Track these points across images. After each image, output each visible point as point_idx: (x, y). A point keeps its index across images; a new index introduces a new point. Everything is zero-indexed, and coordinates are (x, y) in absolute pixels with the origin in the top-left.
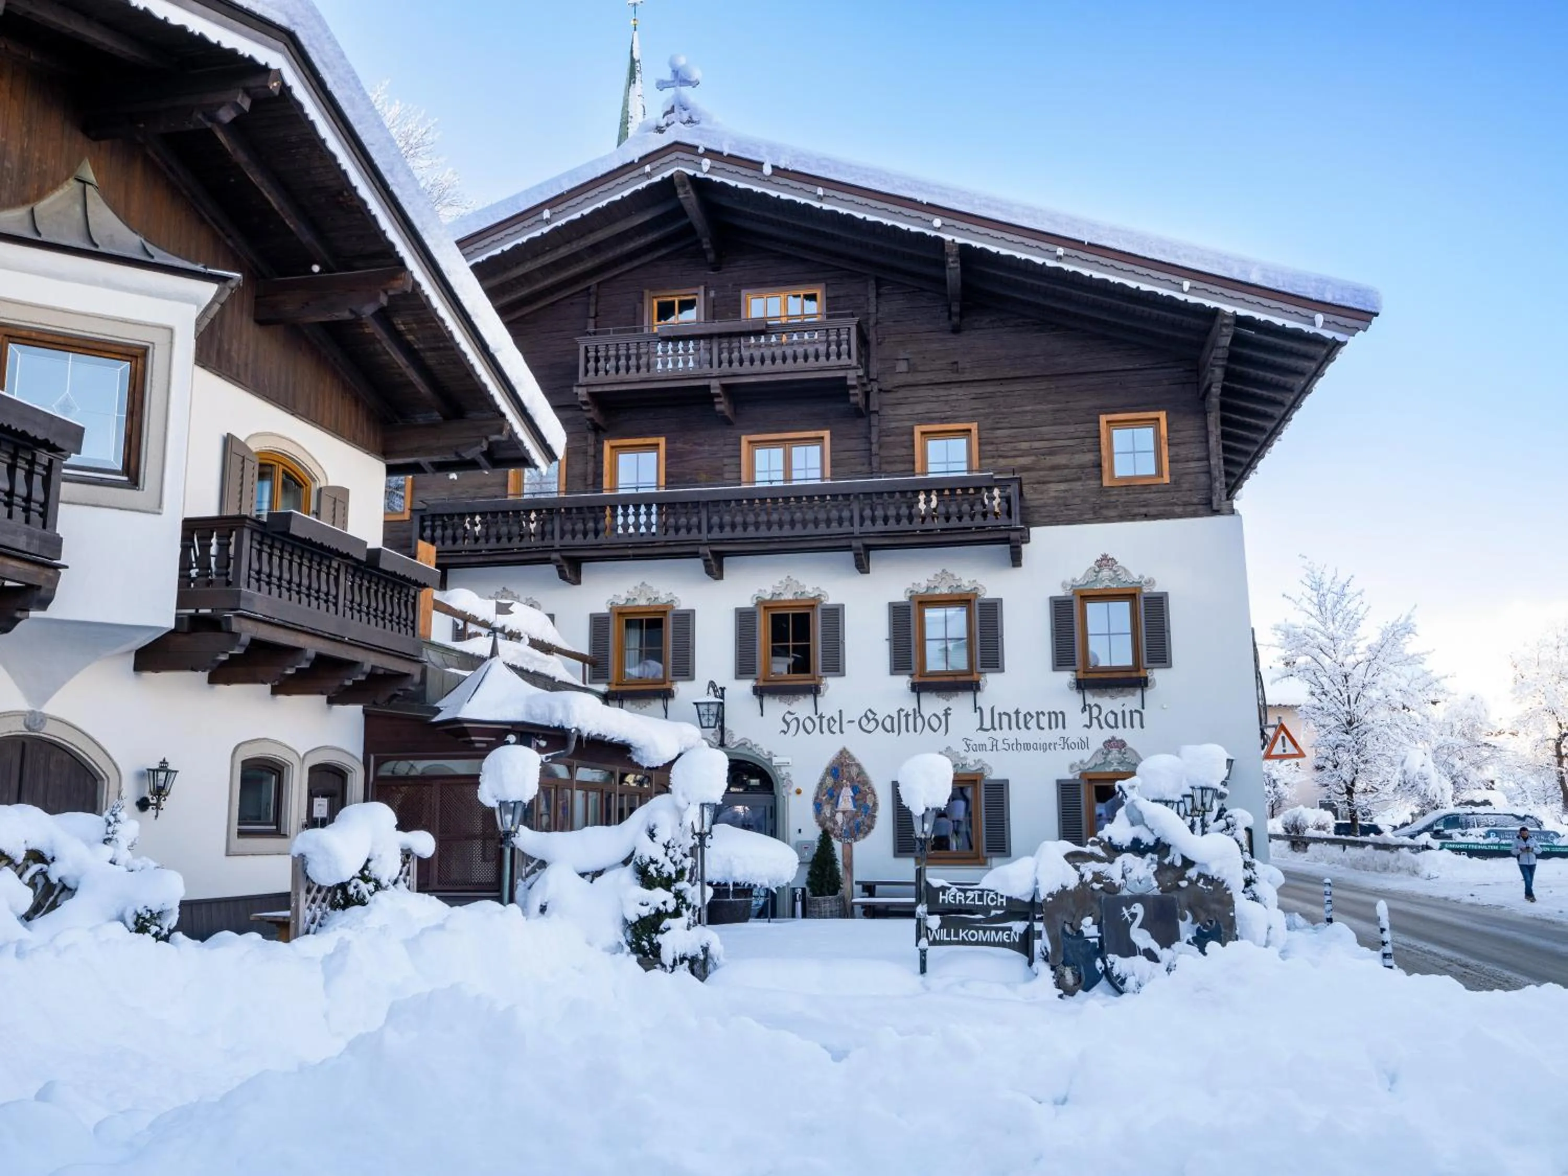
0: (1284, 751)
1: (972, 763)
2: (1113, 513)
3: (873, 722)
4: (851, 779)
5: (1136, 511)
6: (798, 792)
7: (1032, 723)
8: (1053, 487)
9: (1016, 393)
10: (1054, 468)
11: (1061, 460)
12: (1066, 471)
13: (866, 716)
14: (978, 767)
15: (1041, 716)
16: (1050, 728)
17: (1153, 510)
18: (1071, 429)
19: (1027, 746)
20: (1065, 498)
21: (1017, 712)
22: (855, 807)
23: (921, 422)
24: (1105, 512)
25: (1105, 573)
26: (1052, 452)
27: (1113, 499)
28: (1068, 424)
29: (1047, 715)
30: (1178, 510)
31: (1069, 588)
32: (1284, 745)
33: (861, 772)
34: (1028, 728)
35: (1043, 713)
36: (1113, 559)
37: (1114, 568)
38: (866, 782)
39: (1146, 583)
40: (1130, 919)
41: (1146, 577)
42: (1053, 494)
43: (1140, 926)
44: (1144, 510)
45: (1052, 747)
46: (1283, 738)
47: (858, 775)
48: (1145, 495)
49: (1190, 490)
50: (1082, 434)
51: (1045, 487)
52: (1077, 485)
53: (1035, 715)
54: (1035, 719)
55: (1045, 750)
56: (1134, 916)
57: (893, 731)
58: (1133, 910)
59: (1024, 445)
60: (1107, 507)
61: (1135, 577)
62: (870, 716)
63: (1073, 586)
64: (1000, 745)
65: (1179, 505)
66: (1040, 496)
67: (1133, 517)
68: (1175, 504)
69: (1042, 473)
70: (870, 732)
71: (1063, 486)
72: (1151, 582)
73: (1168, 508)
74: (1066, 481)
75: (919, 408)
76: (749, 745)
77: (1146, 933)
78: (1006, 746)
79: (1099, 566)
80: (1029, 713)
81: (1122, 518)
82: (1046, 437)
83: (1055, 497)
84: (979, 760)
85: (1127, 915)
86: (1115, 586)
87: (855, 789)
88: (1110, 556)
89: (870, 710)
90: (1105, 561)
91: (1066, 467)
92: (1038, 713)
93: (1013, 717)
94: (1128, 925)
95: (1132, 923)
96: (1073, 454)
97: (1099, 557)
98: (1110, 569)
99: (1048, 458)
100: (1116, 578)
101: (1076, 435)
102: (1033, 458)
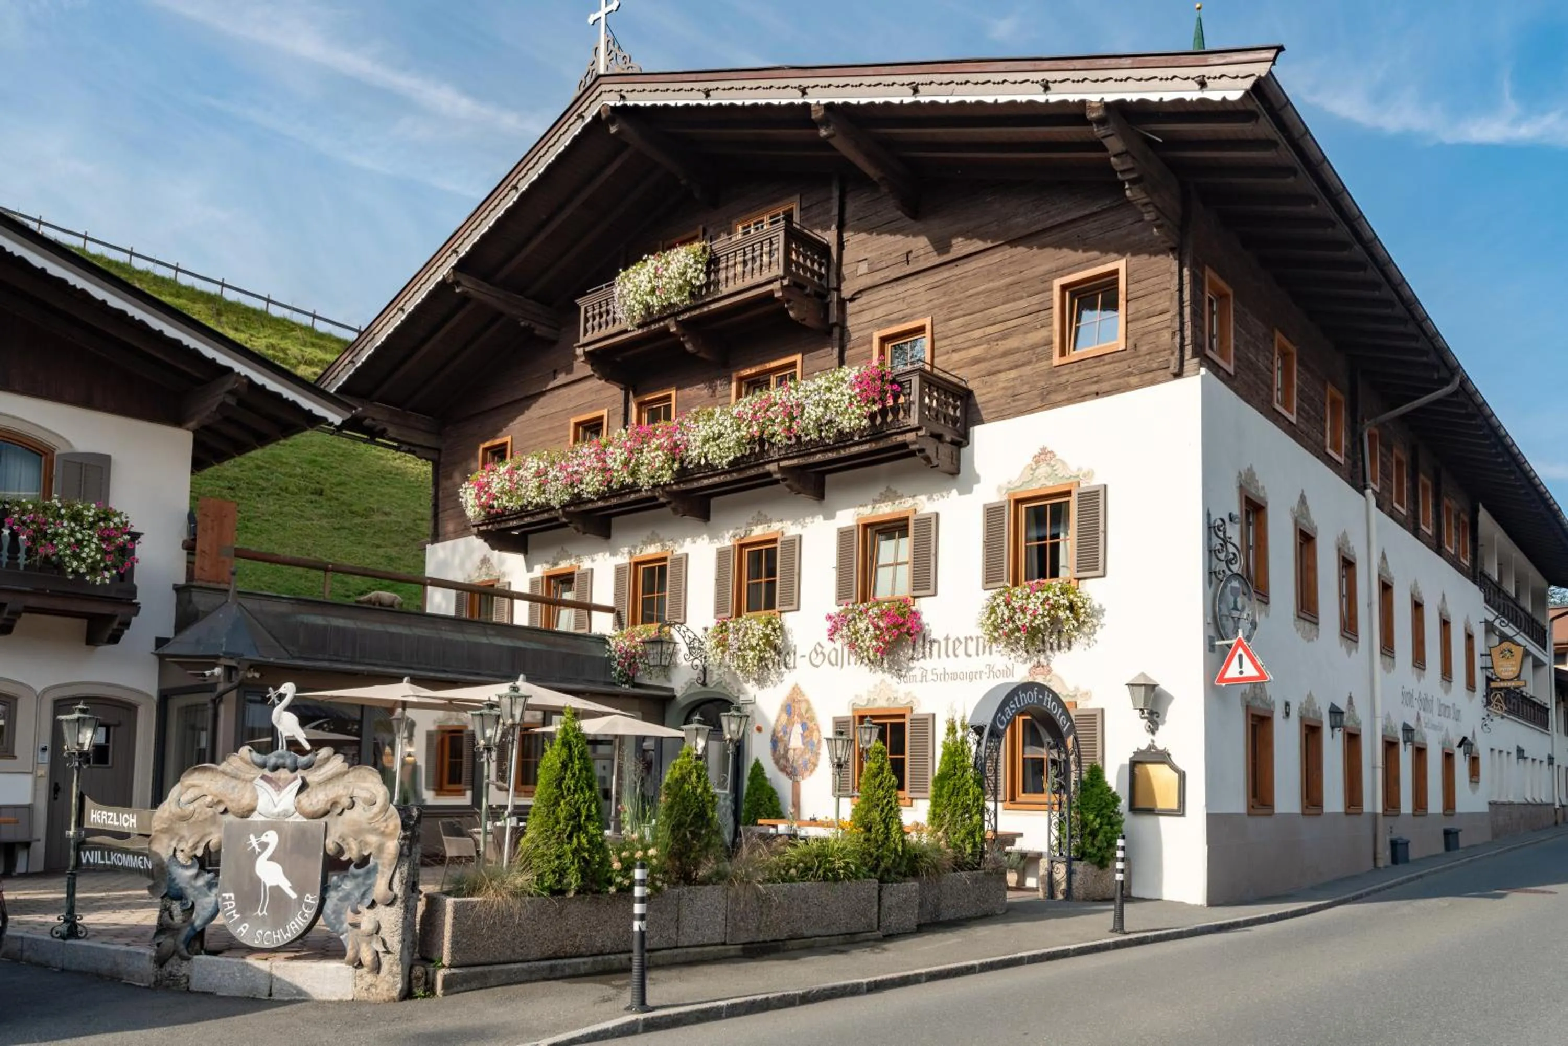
0: (1241, 673)
1: (903, 697)
2: (1059, 397)
3: (821, 656)
4: (800, 716)
5: (1087, 390)
6: (759, 729)
7: (961, 651)
8: (1003, 376)
9: (969, 274)
10: (1005, 354)
11: (1012, 343)
12: (1017, 356)
13: (815, 649)
14: (908, 700)
15: (969, 641)
16: (978, 654)
17: (1105, 386)
18: (1022, 303)
19: (954, 676)
20: (1013, 386)
21: (947, 639)
22: (804, 744)
23: (879, 327)
24: (1054, 397)
25: (1043, 469)
26: (1005, 335)
27: (1063, 379)
28: (1022, 298)
29: (975, 640)
30: (1134, 380)
31: (1004, 491)
32: (1241, 666)
33: (809, 709)
34: (956, 656)
35: (971, 638)
36: (1051, 452)
37: (1052, 463)
38: (812, 719)
39: (1085, 476)
40: (258, 849)
41: (1085, 470)
42: (1001, 385)
43: (271, 859)
44: (1094, 388)
45: (978, 676)
46: (1241, 657)
47: (807, 712)
48: (1097, 370)
49: (1149, 354)
50: (1036, 308)
51: (994, 378)
52: (1027, 370)
53: (963, 641)
54: (963, 645)
55: (971, 680)
56: (264, 846)
57: (837, 664)
58: (264, 839)
59: (977, 334)
60: (1055, 391)
61: (1073, 469)
62: (819, 650)
63: (1008, 489)
64: (930, 676)
65: (1135, 375)
66: (989, 390)
67: (1083, 397)
68: (1130, 374)
69: (993, 362)
70: (817, 666)
71: (1013, 374)
72: (1090, 474)
73: (1121, 381)
74: (1017, 367)
75: (880, 312)
76: (724, 684)
77: (276, 868)
78: (935, 677)
79: (1037, 462)
80: (958, 639)
81: (1070, 401)
82: (1000, 318)
83: (1004, 388)
84: (909, 693)
85: (255, 844)
86: (1051, 484)
87: (804, 726)
88: (1049, 449)
89: (819, 644)
90: (1044, 455)
91: (1017, 350)
92: (966, 638)
93: (943, 644)
94: (253, 857)
95: (260, 854)
96: (1026, 333)
97: (1037, 451)
98: (1048, 464)
99: (1000, 343)
100: (1053, 474)
101: (1028, 310)
102: (985, 346)
